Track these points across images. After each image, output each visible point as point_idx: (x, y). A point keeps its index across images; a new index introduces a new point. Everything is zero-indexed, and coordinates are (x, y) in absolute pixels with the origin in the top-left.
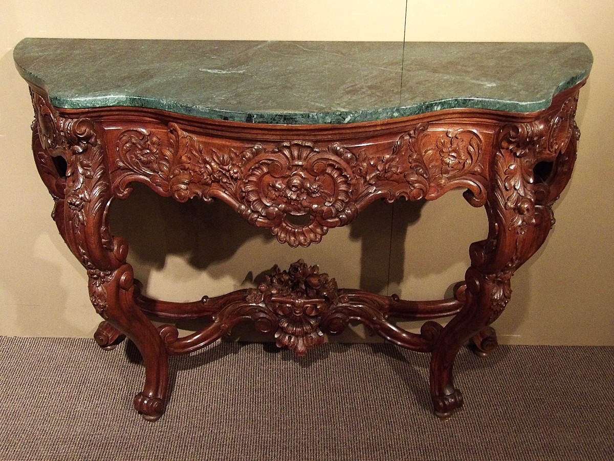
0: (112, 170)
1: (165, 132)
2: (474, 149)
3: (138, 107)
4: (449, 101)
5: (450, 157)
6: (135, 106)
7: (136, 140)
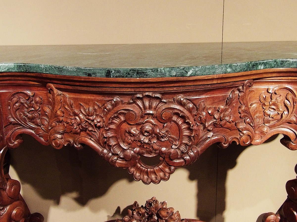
0: (5, 125)
1: (45, 93)
2: (290, 102)
3: (23, 72)
4: (270, 61)
5: (270, 109)
6: (21, 72)
7: (24, 100)
